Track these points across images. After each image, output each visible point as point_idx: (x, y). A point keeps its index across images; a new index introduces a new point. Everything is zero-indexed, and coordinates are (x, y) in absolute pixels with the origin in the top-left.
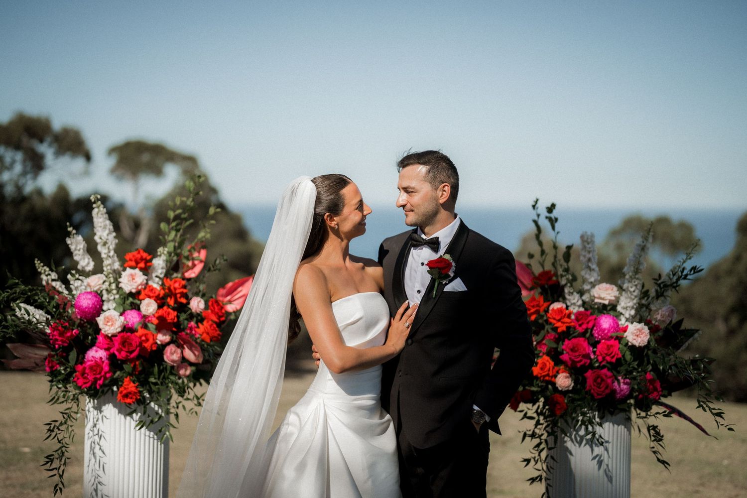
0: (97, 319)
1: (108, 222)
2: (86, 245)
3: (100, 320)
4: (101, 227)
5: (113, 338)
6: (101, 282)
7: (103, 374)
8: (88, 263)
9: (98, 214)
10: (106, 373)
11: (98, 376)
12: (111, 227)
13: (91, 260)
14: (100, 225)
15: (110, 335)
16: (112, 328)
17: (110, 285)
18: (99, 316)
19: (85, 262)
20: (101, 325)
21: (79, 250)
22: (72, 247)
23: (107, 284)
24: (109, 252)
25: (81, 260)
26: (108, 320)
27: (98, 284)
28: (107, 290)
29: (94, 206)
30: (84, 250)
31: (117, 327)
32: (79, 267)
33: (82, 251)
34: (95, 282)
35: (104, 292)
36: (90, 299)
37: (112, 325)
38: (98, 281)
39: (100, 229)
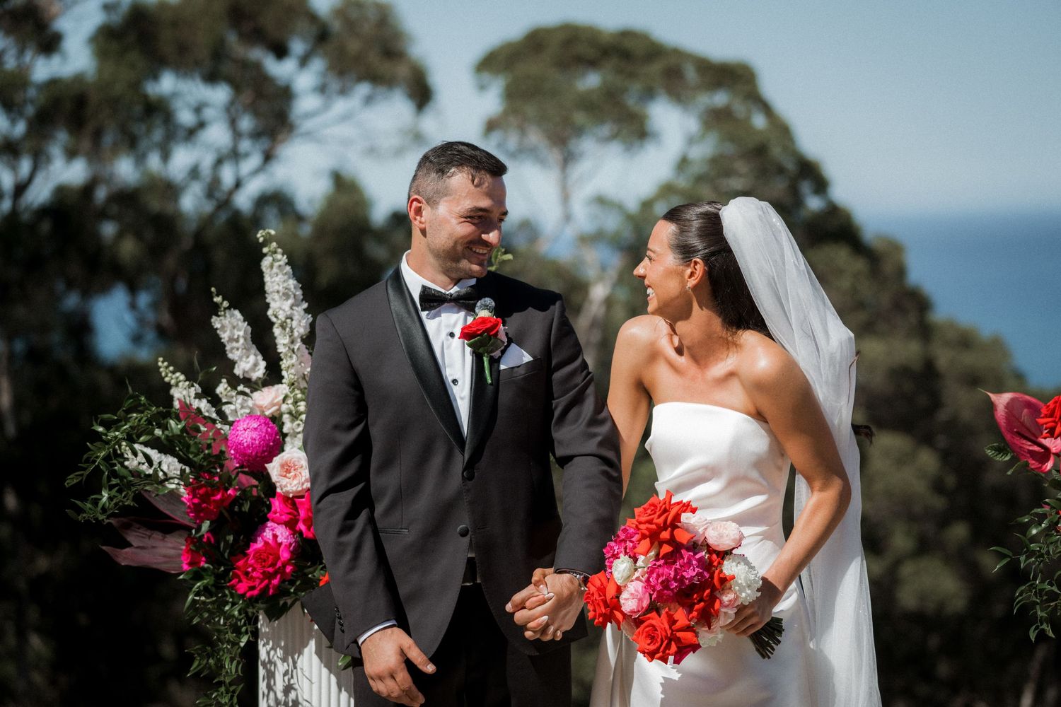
0: (267, 465)
1: (292, 283)
2: (249, 329)
3: (274, 469)
4: (278, 292)
5: (297, 500)
6: (281, 397)
7: (279, 564)
8: (256, 365)
9: (272, 267)
10: (284, 566)
11: (271, 570)
12: (299, 293)
13: (260, 357)
14: (276, 288)
15: (291, 496)
16: (295, 482)
17: (296, 402)
18: (270, 461)
19: (249, 363)
20: (274, 478)
21: (237, 340)
22: (225, 336)
23: (290, 401)
24: (293, 342)
25: (241, 358)
26: (287, 468)
27: (276, 401)
28: (290, 413)
29: (265, 250)
30: (245, 339)
31: (303, 479)
32: (238, 371)
33: (242, 341)
34: (267, 399)
35: (286, 418)
36: (256, 429)
37: (295, 476)
38: (276, 397)
39: (276, 296)
